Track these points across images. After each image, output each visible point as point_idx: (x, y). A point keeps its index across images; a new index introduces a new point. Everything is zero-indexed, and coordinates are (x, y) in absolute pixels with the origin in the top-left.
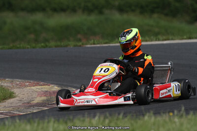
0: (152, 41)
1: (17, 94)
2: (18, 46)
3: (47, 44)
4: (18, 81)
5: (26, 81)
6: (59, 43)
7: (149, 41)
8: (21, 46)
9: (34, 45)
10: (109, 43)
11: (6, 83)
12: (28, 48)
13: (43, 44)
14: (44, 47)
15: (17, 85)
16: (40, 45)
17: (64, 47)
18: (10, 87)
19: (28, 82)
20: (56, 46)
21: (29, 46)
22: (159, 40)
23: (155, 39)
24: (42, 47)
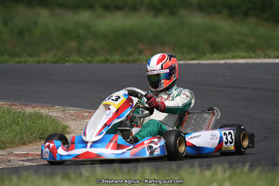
0: (258, 58)
1: (72, 128)
2: (67, 59)
3: (109, 58)
4: (72, 111)
5: (85, 110)
6: (125, 58)
7: (255, 58)
8: (72, 58)
9: (89, 58)
10: (198, 60)
11: (55, 113)
12: (81, 62)
13: (102, 58)
14: (105, 62)
15: (72, 115)
16: (98, 58)
17: (133, 62)
18: (61, 118)
19: (86, 112)
20: (121, 62)
21: (82, 60)
22: (269, 57)
23: (263, 56)
24: (102, 61)
